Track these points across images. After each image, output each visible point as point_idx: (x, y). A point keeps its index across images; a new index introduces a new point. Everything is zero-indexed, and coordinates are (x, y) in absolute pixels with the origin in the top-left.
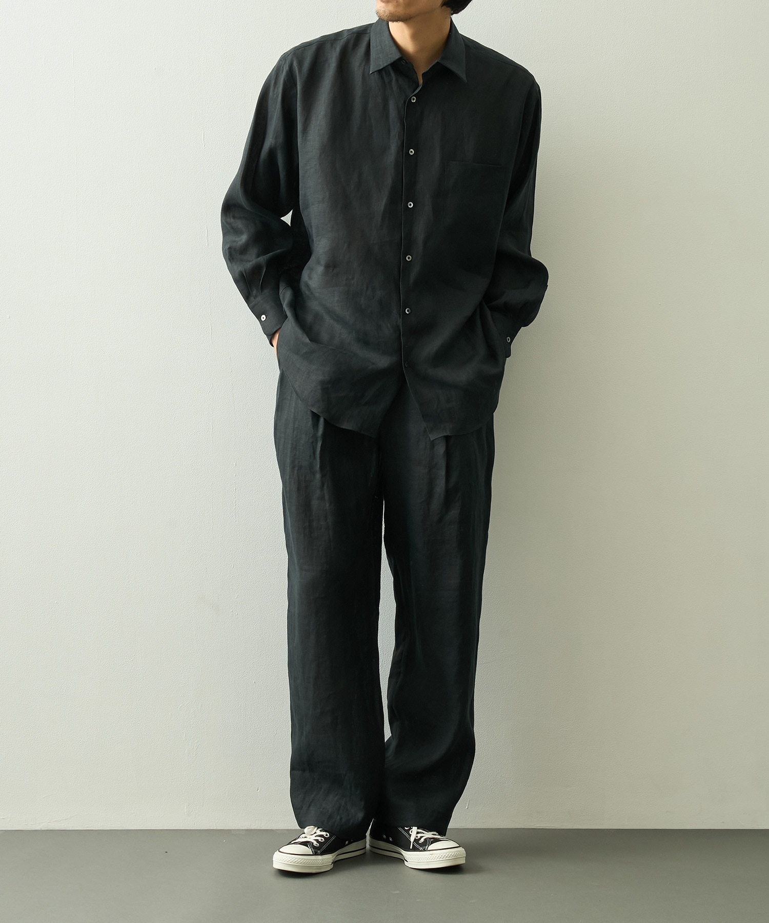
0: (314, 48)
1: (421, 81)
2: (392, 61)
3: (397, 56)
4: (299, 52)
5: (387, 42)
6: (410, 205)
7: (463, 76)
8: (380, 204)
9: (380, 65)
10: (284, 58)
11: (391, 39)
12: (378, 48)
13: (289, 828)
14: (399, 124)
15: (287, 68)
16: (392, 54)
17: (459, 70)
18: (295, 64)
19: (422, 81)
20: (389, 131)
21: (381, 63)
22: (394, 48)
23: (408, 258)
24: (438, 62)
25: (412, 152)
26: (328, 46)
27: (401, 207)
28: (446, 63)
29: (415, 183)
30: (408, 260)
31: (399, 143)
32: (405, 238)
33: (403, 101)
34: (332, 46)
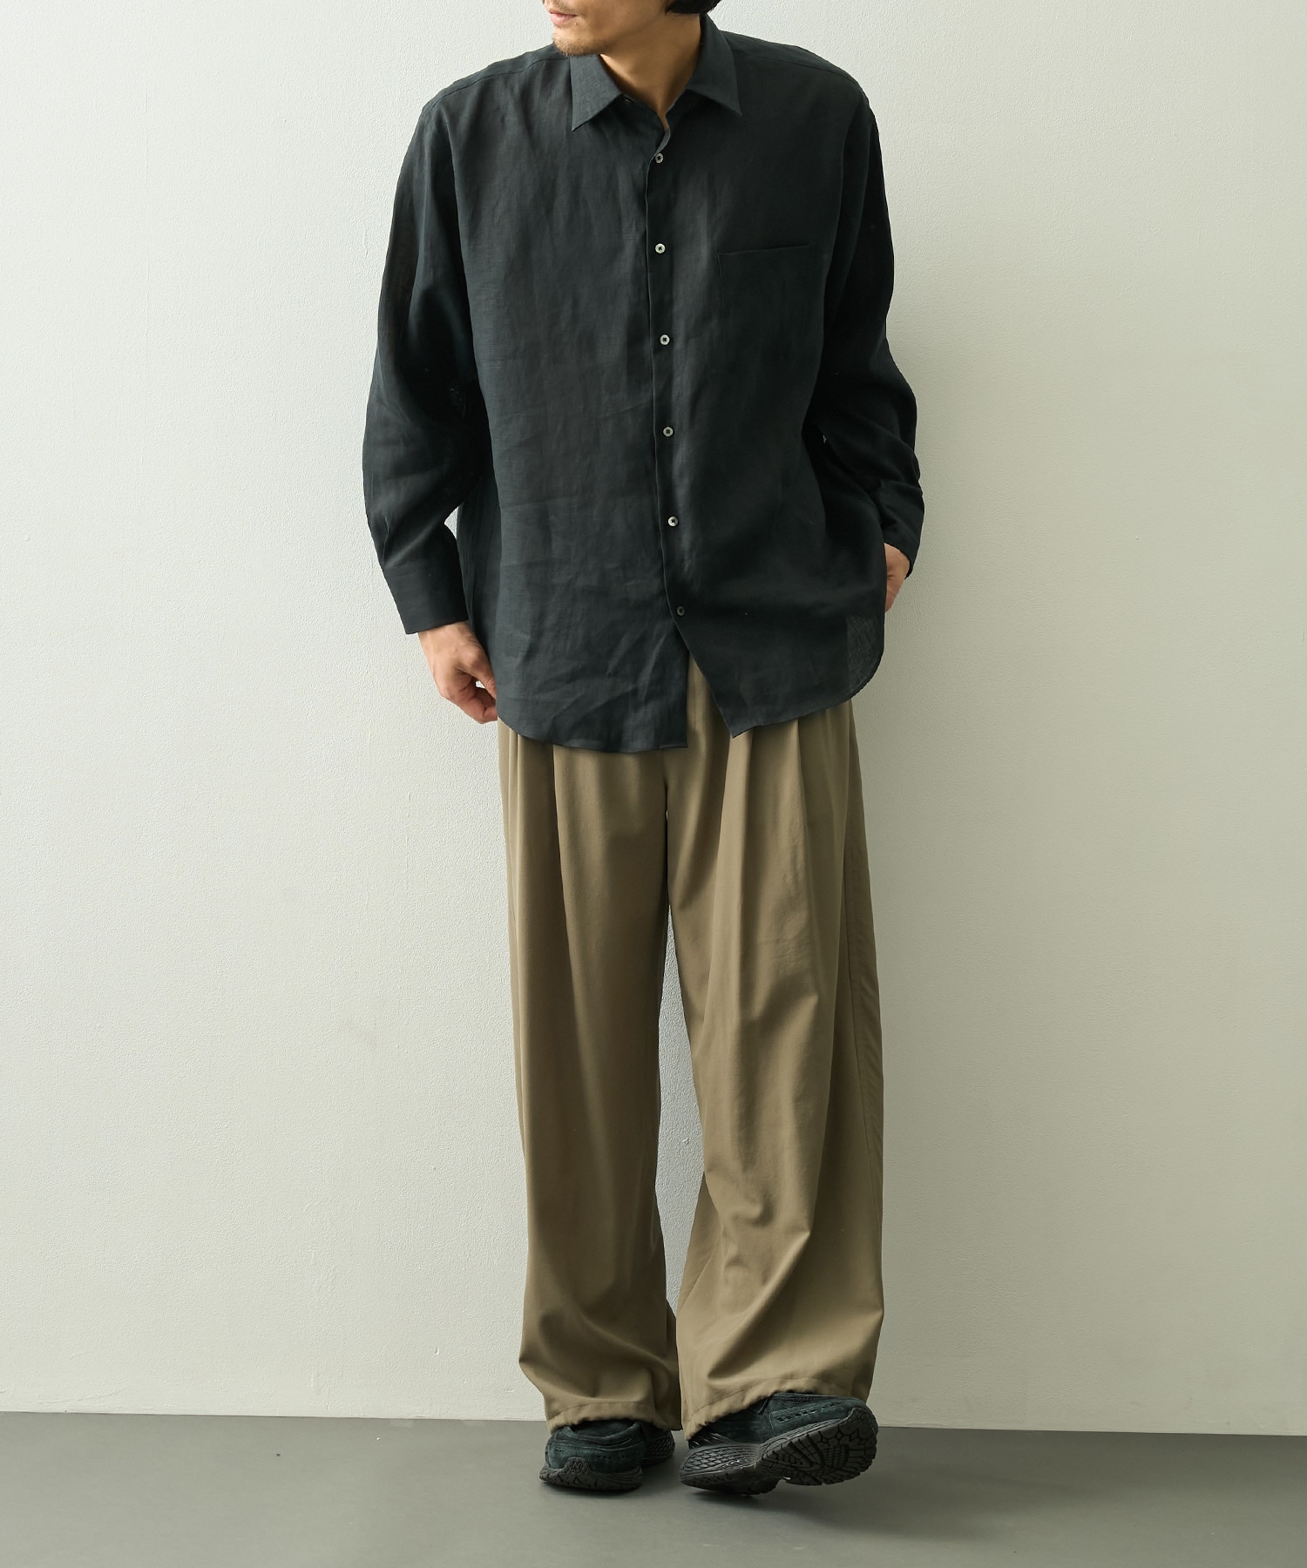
0: (474, 92)
1: (667, 125)
2: (607, 103)
3: (612, 94)
4: (450, 99)
5: (596, 72)
6: (665, 340)
7: (734, 106)
8: (612, 348)
9: (587, 112)
10: (427, 111)
11: (601, 66)
12: (583, 82)
13: (489, 1418)
14: (635, 206)
15: (434, 127)
16: (606, 91)
17: (728, 98)
18: (446, 119)
19: (669, 126)
20: (620, 219)
21: (588, 109)
22: (608, 81)
23: (668, 432)
24: (688, 90)
25: (660, 248)
26: (499, 84)
27: (649, 346)
28: (703, 90)
29: (671, 302)
30: (668, 435)
31: (638, 237)
32: (659, 399)
33: (640, 166)
34: (506, 83)
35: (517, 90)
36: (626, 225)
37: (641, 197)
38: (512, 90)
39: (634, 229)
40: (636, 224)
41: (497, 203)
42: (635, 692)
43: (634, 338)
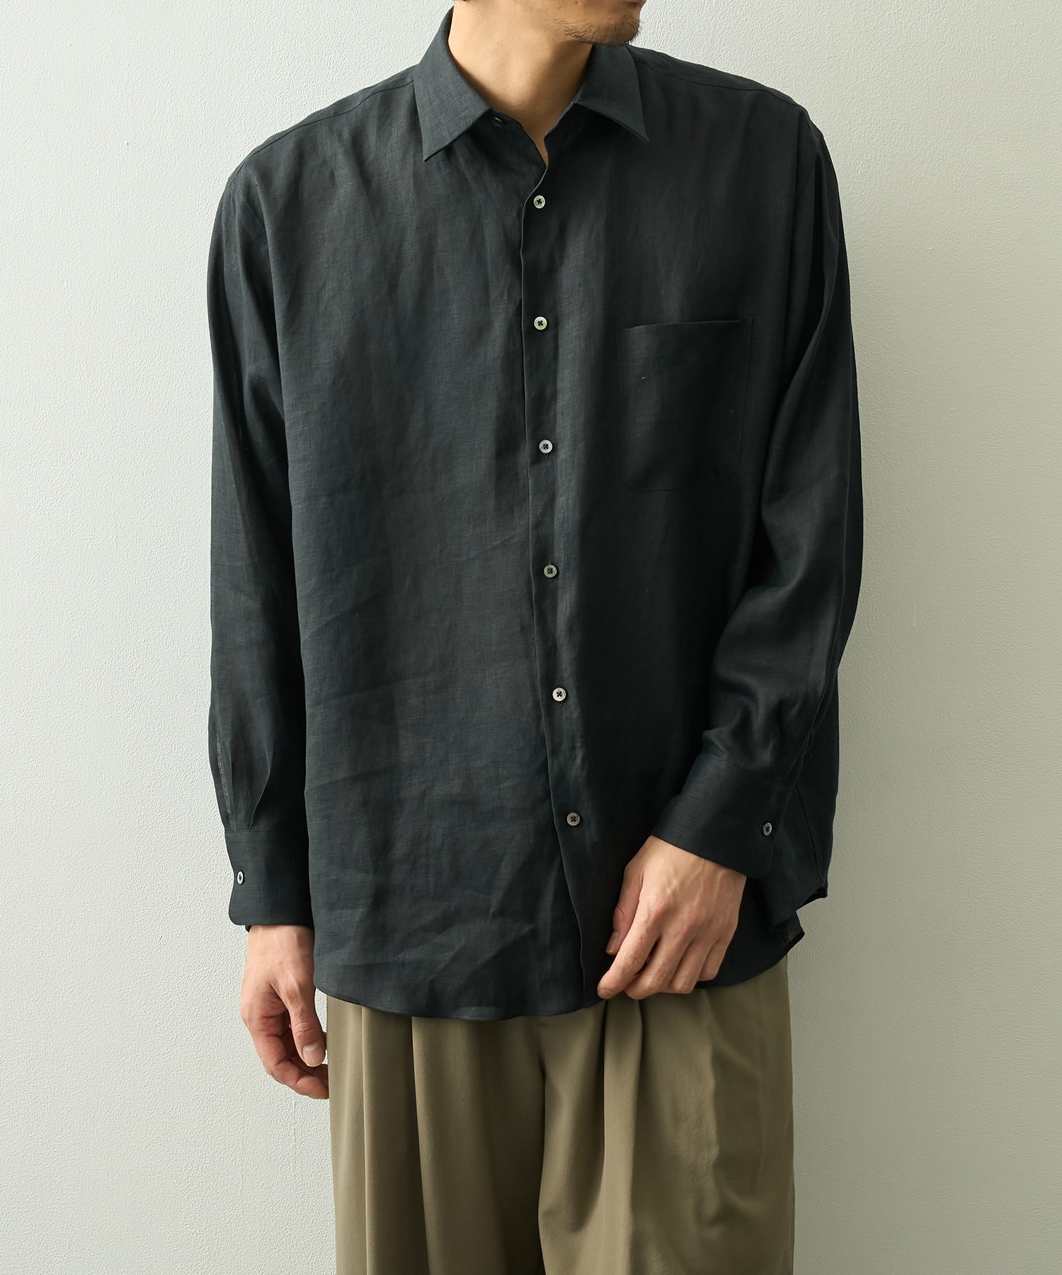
0: (290, 144)
2: (470, 122)
3: (479, 110)
5: (452, 87)
6: (546, 446)
7: (639, 128)
9: (444, 137)
10: (232, 181)
11: (459, 77)
12: (434, 104)
14: (508, 266)
16: (466, 108)
17: (629, 117)
18: (257, 187)
19: (546, 154)
20: (486, 286)
21: (445, 133)
24: (575, 105)
25: (541, 322)
26: (323, 131)
27: (524, 455)
28: (596, 105)
29: (554, 395)
30: (550, 576)
31: (512, 308)
32: (537, 525)
33: (514, 214)
34: (331, 129)
35: (346, 135)
36: (494, 293)
37: (513, 253)
38: (340, 135)
39: (505, 298)
40: (508, 291)
41: (324, 285)
42: (534, 934)
43: (506, 447)
